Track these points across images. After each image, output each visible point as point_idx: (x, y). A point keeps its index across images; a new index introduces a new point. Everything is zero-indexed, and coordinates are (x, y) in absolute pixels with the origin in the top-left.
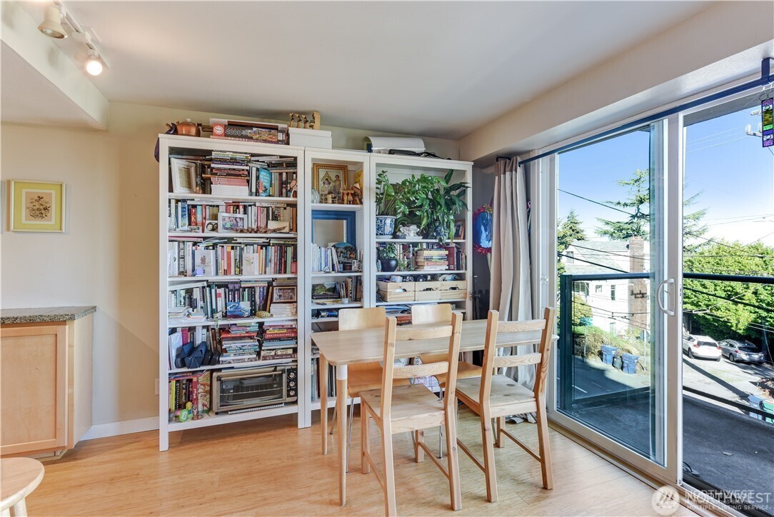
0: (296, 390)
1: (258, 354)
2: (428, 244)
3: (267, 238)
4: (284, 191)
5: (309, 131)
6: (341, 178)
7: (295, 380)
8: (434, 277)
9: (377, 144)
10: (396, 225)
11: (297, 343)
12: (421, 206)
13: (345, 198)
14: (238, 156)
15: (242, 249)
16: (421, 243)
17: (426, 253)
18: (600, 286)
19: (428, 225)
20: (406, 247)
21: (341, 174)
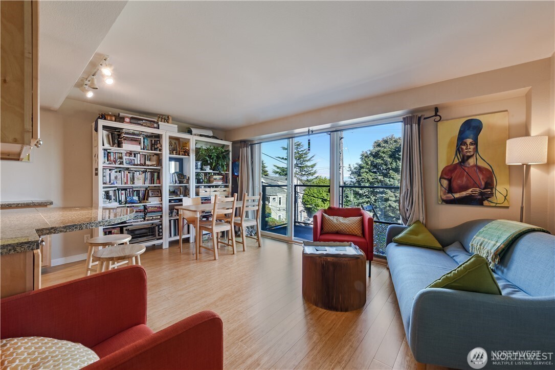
0: (162, 233)
1: (144, 219)
2: (214, 173)
3: (145, 169)
4: (153, 148)
5: (166, 124)
6: (177, 144)
7: (162, 228)
8: (217, 186)
9: (194, 131)
10: (202, 165)
11: (162, 213)
12: (213, 158)
13: (181, 153)
14: (135, 132)
15: (133, 173)
16: (211, 173)
17: (215, 177)
18: (275, 198)
19: (215, 166)
20: (206, 174)
21: (177, 142)
